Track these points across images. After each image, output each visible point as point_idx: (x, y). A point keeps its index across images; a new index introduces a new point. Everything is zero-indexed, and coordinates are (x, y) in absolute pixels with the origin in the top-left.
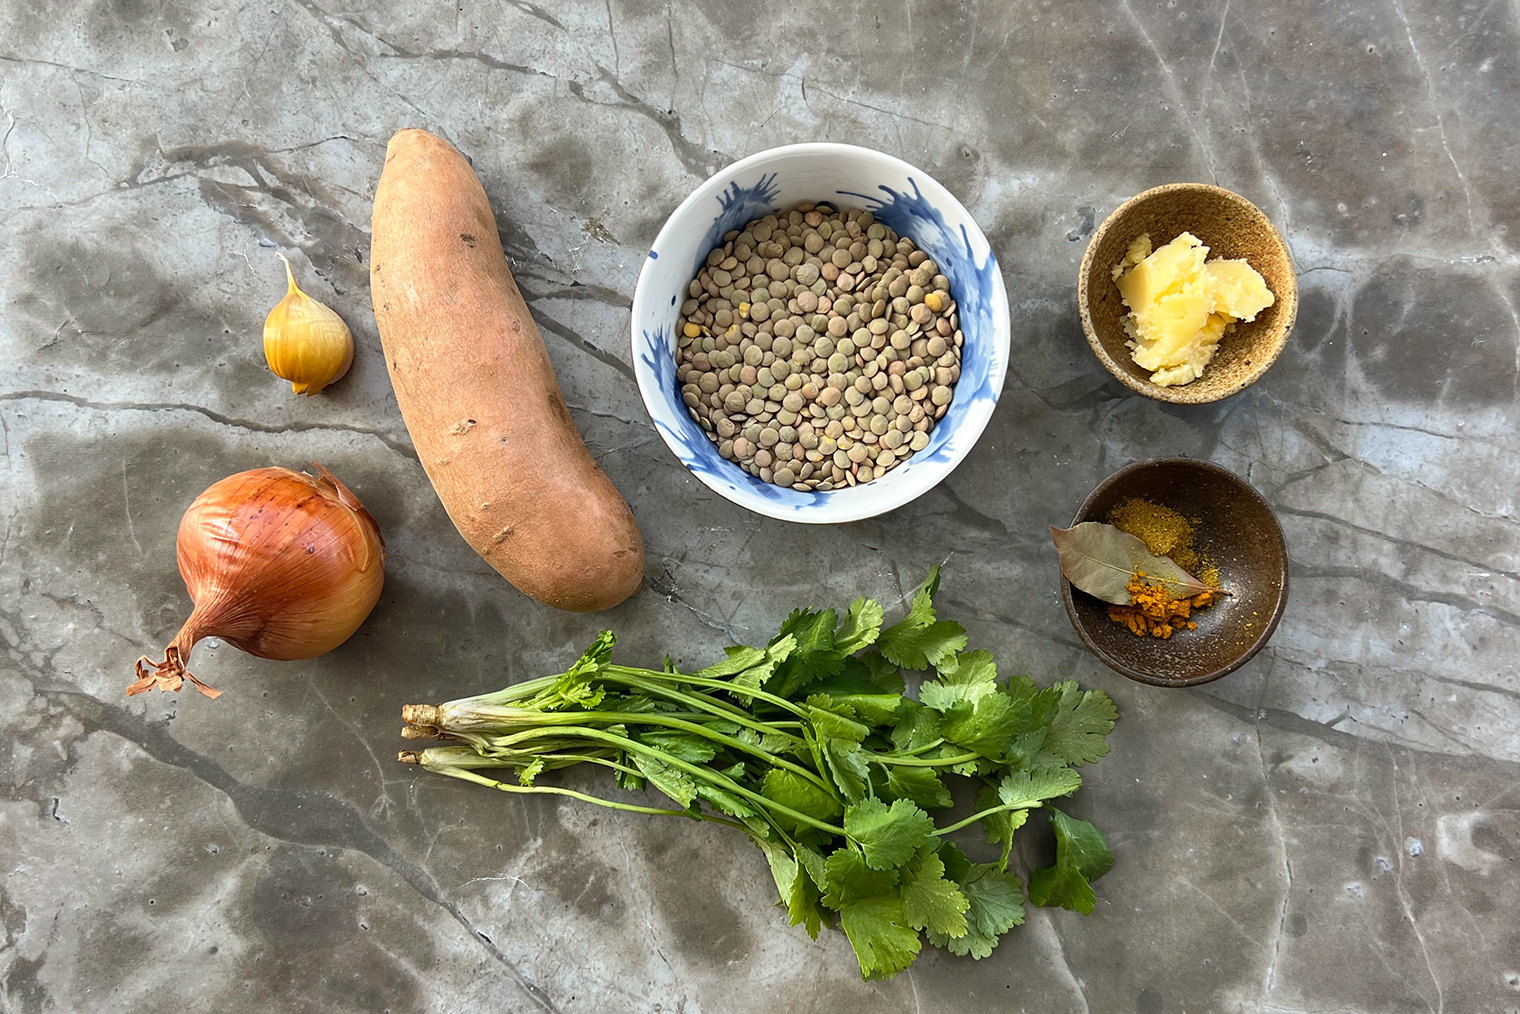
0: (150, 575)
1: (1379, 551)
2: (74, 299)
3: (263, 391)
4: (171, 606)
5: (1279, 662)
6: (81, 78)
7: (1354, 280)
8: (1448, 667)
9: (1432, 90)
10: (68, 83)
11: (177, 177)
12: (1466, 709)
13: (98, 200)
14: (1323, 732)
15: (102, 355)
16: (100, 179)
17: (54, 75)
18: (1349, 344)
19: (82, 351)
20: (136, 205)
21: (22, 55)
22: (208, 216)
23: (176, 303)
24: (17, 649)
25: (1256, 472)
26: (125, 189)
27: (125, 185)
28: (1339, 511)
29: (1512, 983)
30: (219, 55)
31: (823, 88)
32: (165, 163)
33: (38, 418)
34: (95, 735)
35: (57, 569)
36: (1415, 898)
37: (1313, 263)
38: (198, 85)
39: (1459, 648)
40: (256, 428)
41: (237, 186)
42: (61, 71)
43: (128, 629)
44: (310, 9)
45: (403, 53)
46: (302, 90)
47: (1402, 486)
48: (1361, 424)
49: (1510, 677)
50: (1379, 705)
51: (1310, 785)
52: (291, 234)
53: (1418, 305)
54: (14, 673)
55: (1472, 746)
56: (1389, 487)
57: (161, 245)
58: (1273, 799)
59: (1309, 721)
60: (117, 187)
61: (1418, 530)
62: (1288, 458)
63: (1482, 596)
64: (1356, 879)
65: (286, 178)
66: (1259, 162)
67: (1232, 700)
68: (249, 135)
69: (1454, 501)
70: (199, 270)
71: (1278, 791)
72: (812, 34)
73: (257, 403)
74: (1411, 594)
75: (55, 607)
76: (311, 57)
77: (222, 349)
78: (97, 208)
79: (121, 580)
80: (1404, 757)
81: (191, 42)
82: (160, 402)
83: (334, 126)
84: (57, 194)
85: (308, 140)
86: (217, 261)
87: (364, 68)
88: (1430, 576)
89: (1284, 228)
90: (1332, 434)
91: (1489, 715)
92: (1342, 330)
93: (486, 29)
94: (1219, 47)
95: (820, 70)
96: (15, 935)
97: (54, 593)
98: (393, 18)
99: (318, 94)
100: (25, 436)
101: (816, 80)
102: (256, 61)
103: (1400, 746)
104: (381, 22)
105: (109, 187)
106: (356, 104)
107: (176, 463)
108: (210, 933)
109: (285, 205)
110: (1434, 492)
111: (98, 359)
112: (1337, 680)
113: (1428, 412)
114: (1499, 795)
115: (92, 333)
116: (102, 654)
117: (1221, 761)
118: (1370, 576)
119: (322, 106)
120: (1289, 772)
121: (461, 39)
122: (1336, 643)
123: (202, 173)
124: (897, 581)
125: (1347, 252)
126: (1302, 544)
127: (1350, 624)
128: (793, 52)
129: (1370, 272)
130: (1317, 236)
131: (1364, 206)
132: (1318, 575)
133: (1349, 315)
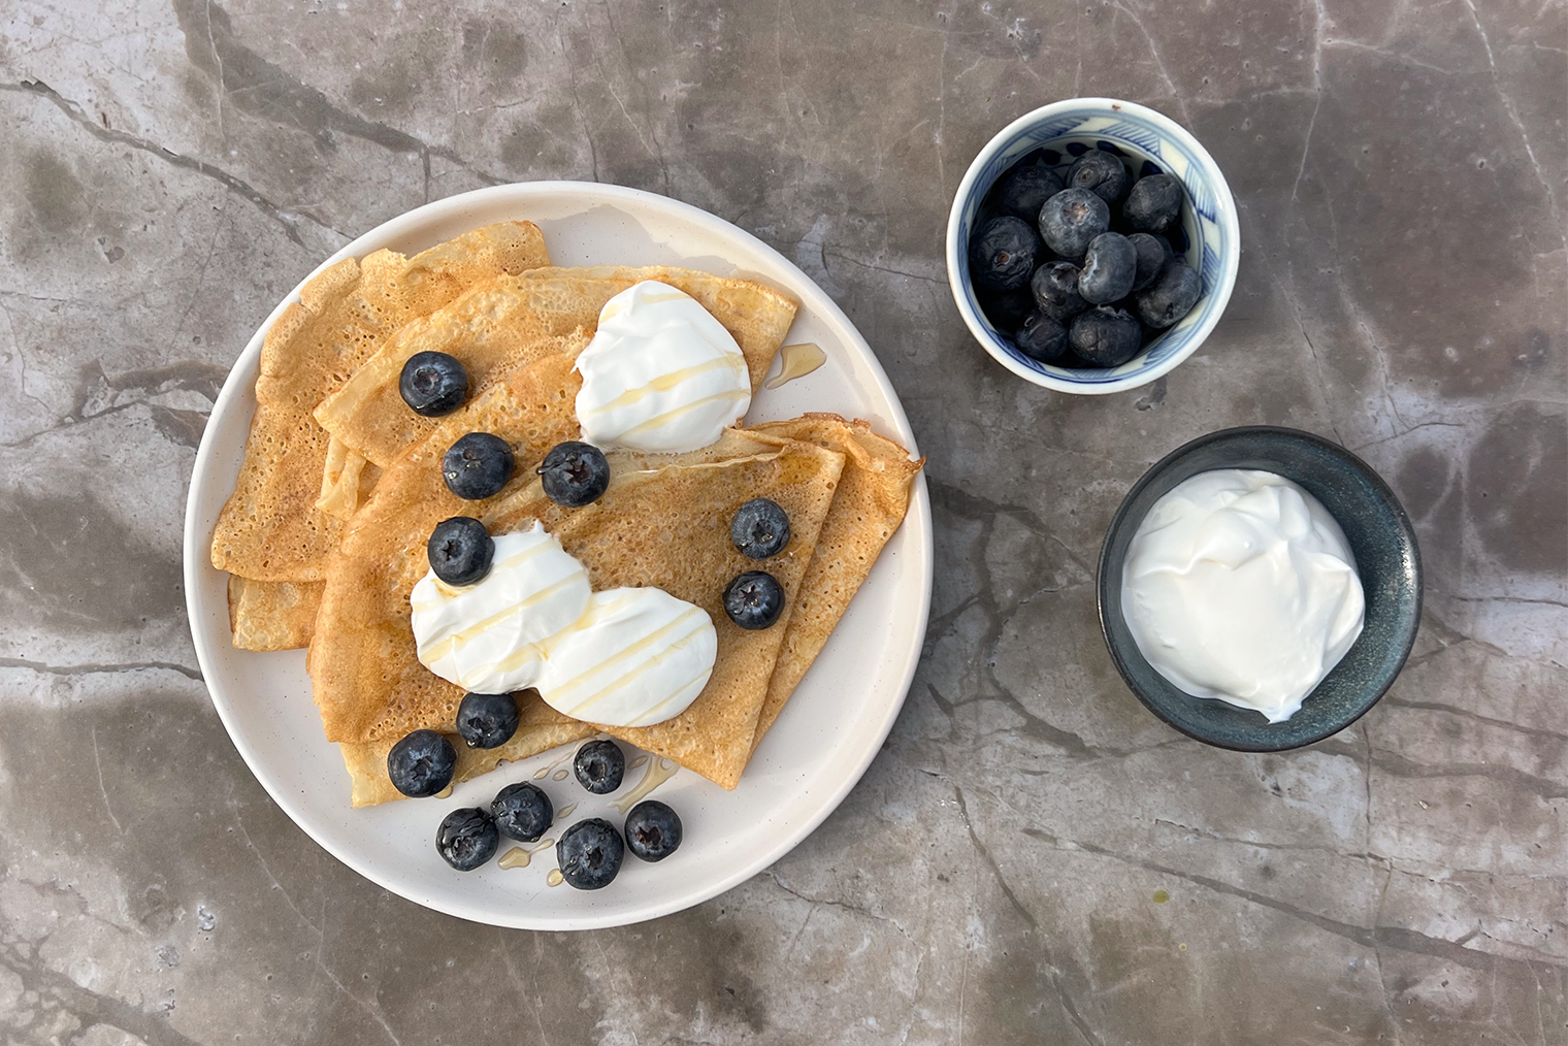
0: (133, 854)
1: (1509, 743)
4: (157, 887)
5: (1396, 874)
6: (9, 302)
7: (1468, 435)
9: (1555, 207)
11: (126, 406)
13: (41, 439)
14: (1452, 951)
15: (60, 614)
16: (40, 416)
18: (1465, 508)
19: (37, 611)
20: (84, 441)
22: (164, 446)
26: (70, 425)
27: (69, 420)
28: (1460, 700)
30: (159, 265)
31: (846, 254)
32: (110, 392)
34: (93, 1029)
35: (34, 853)
37: (1419, 419)
38: (139, 301)
41: (194, 412)
43: (113, 915)
44: (257, 203)
46: (257, 297)
47: (1534, 667)
48: (1480, 600)
50: (1518, 919)
51: (1441, 1012)
53: (1545, 458)
56: (1517, 670)
57: (116, 485)
58: (1398, 1028)
59: (1436, 939)
60: (61, 424)
61: (1554, 716)
66: (1350, 306)
67: (1344, 921)
68: (202, 354)
70: (160, 508)
71: (1404, 1020)
72: (829, 192)
74: (1549, 791)
75: (35, 895)
76: (264, 259)
78: (40, 449)
79: (101, 861)
80: (1548, 975)
81: (127, 250)
82: (129, 662)
89: (1383, 380)
90: (1447, 614)
92: (1457, 493)
94: (1302, 173)
95: (842, 233)
97: (33, 880)
101: (837, 245)
102: (203, 268)
103: (1543, 963)
104: (340, 212)
105: (51, 423)
107: (150, 729)
111: (57, 620)
112: (1464, 892)
113: (1560, 582)
115: (47, 589)
116: (91, 942)
117: (1335, 990)
118: (1501, 773)
120: (1416, 999)
122: (1462, 850)
123: (153, 400)
124: (964, 808)
125: (1459, 404)
126: (1417, 740)
127: (1479, 829)
128: (810, 213)
129: (1487, 424)
130: (1421, 387)
131: (1477, 347)
132: (1439, 775)
133: (1465, 476)
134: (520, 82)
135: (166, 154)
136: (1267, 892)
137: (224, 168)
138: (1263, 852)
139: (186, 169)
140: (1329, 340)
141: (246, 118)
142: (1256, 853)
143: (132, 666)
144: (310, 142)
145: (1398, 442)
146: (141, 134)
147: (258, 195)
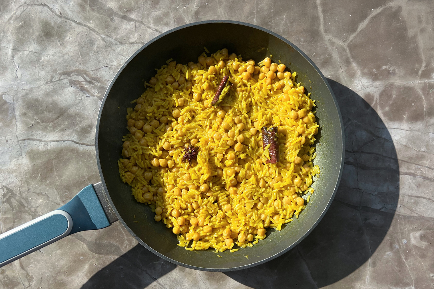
0: (61, 186)
1: (390, 162)
2: (37, 113)
3: (89, 135)
4: (67, 194)
5: (364, 193)
6: (36, 54)
7: (379, 90)
8: (411, 192)
10: (33, 56)
11: (63, 79)
12: (416, 203)
13: (42, 86)
15: (46, 128)
16: (42, 81)
17: (28, 54)
18: (378, 107)
19: (40, 127)
20: (52, 87)
21: (19, 49)
22: (71, 89)
23: (64, 113)
24: (27, 207)
25: (355, 142)
26: (49, 83)
27: (49, 82)
28: (378, 152)
29: (432, 277)
30: (72, 47)
32: (59, 76)
33: (30, 145)
35: (37, 185)
36: (405, 255)
37: (367, 86)
38: (67, 55)
39: (413, 187)
40: (87, 145)
41: (79, 81)
42: (30, 53)
43: (56, 200)
44: (96, 33)
45: (121, 43)
46: (95, 54)
47: (395, 144)
48: (383, 128)
49: (428, 194)
50: (392, 204)
51: (375, 226)
52: (94, 93)
53: (396, 95)
54: (26, 213)
55: (419, 213)
56: (392, 145)
57: (59, 98)
58: (365, 230)
59: (374, 209)
60: (47, 83)
61: (400, 156)
62: (363, 139)
63: (419, 173)
64: (389, 251)
65: (92, 78)
66: (351, 60)
67: (352, 204)
68: (81, 67)
69: (410, 148)
70: (70, 104)
71: (366, 228)
73: (87, 138)
74: (399, 173)
75: (37, 196)
76: (97, 46)
77: (77, 124)
78: (42, 89)
79: (53, 187)
80: (400, 218)
81: (65, 43)
82: (61, 140)
83: (104, 64)
84: (31, 85)
85: (97, 68)
86: (75, 101)
87: (111, 48)
88: (404, 168)
89: (359, 77)
90: (375, 131)
91: (422, 205)
92: (376, 103)
93: (143, 36)
96: (31, 283)
97: (36, 192)
98: (118, 34)
99: (99, 55)
100: (26, 150)
102: (83, 47)
103: (399, 215)
104: (115, 35)
105: (45, 83)
106: (109, 57)
107: (66, 155)
108: (82, 281)
109: (92, 85)
110: (404, 146)
111: (45, 129)
112: (381, 198)
113: (401, 124)
114: (426, 226)
115: (43, 122)
116: (50, 207)
117: (350, 221)
118: (388, 169)
119: (101, 58)
120: (369, 223)
121: (136, 39)
122: (380, 187)
123: (69, 78)
125: (377, 82)
126: (369, 161)
127: (383, 182)
129: (383, 87)
130: (368, 78)
132: (374, 169)
133: (378, 99)
134: (158, 6)
135: (75, 22)
137: (89, 25)
139: (80, 25)
140: (346, 68)
141: (94, 14)
144: (109, 19)
145: (363, 91)
146: (69, 17)
147: (96, 31)
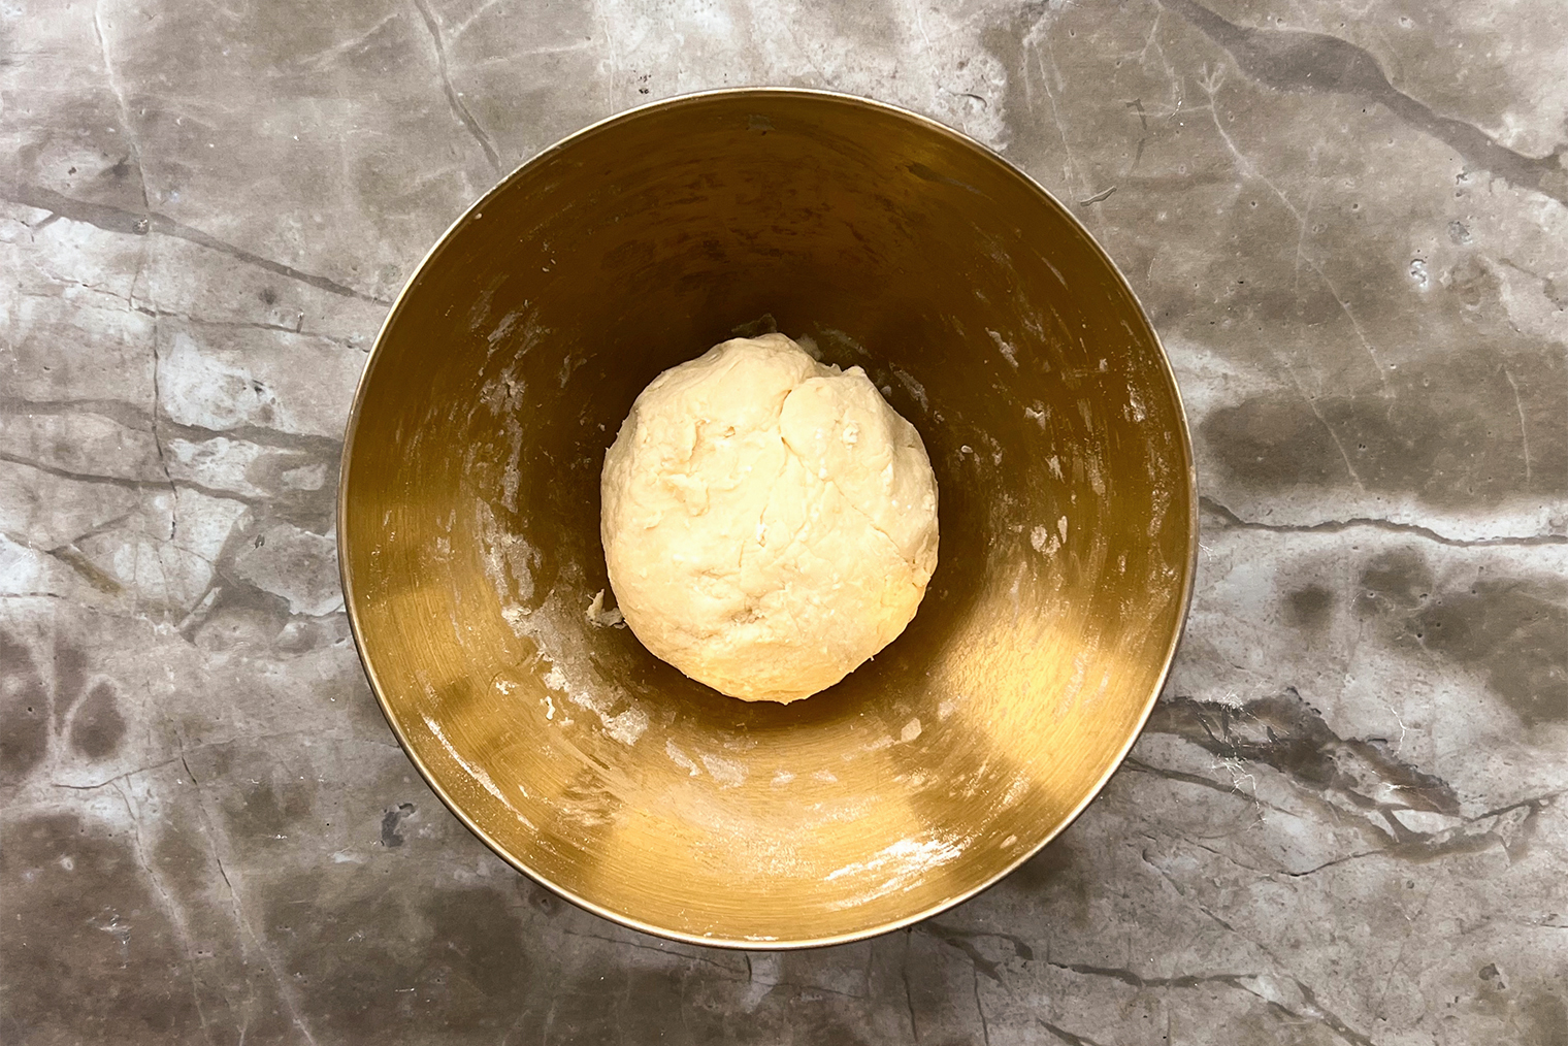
4: (1469, 307)
5: (125, 293)
7: (48, 775)
11: (1484, 816)
14: (64, 206)
18: (51, 695)
20: (1532, 781)
22: (1448, 771)
25: (165, 528)
26: (1544, 797)
27: (1544, 802)
28: (57, 485)
30: (1444, 963)
31: (725, 972)
32: (1499, 831)
34: (1546, 153)
37: (102, 793)
38: (1467, 926)
40: (1381, 523)
41: (1417, 810)
43: (1515, 278)
44: (1342, 1025)
46: (1347, 929)
48: (32, 594)
51: (77, 139)
52: (1350, 755)
58: (123, 120)
59: (82, 220)
60: (1552, 798)
62: (127, 546)
65: (1359, 821)
66: (178, 916)
67: (182, 241)
68: (1405, 870)
71: (117, 133)
72: (743, 1036)
76: (1338, 968)
77: (1423, 615)
79: (1527, 335)
81: (1476, 977)
82: (1492, 547)
83: (1306, 887)
85: (1337, 869)
86: (1435, 718)
87: (1275, 960)
89: (140, 836)
90: (71, 580)
92: (60, 711)
93: (1135, 1016)
95: (731, 994)
98: (1243, 1020)
99: (1328, 925)
101: (736, 982)
102: (1401, 959)
104: (1258, 1017)
105: (1562, 799)
106: (1286, 915)
107: (1471, 476)
109: (1359, 791)
112: (50, 272)
116: (1543, 248)
117: (194, 166)
118: (11, 405)
119: (1320, 908)
120: (104, 155)
121: (1164, 1002)
122: (53, 321)
123: (1458, 822)
125: (58, 809)
126: (103, 441)
127: (36, 343)
128: (763, 1014)
129: (29, 787)
130: (99, 829)
131: (41, 869)
132: (76, 402)
133: (51, 730)
136: (270, 277)
138: (274, 321)
140: (203, 878)
142: (282, 319)
143: (1488, 543)
145: (125, 768)
147: (1341, 1034)
